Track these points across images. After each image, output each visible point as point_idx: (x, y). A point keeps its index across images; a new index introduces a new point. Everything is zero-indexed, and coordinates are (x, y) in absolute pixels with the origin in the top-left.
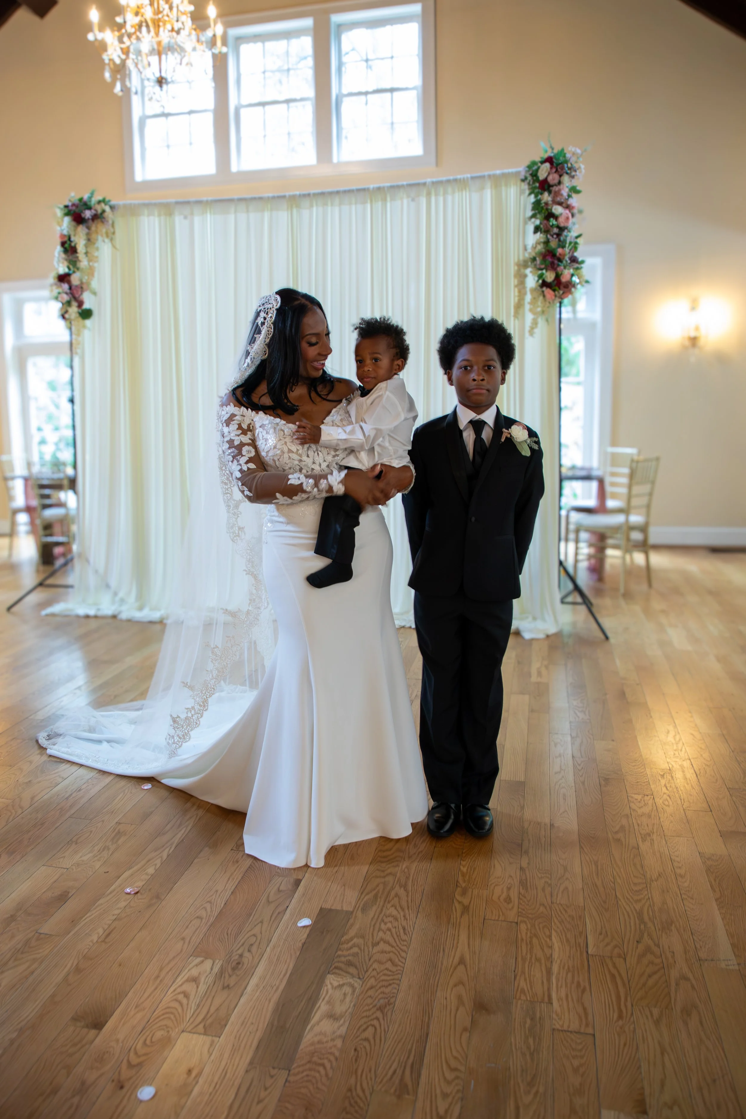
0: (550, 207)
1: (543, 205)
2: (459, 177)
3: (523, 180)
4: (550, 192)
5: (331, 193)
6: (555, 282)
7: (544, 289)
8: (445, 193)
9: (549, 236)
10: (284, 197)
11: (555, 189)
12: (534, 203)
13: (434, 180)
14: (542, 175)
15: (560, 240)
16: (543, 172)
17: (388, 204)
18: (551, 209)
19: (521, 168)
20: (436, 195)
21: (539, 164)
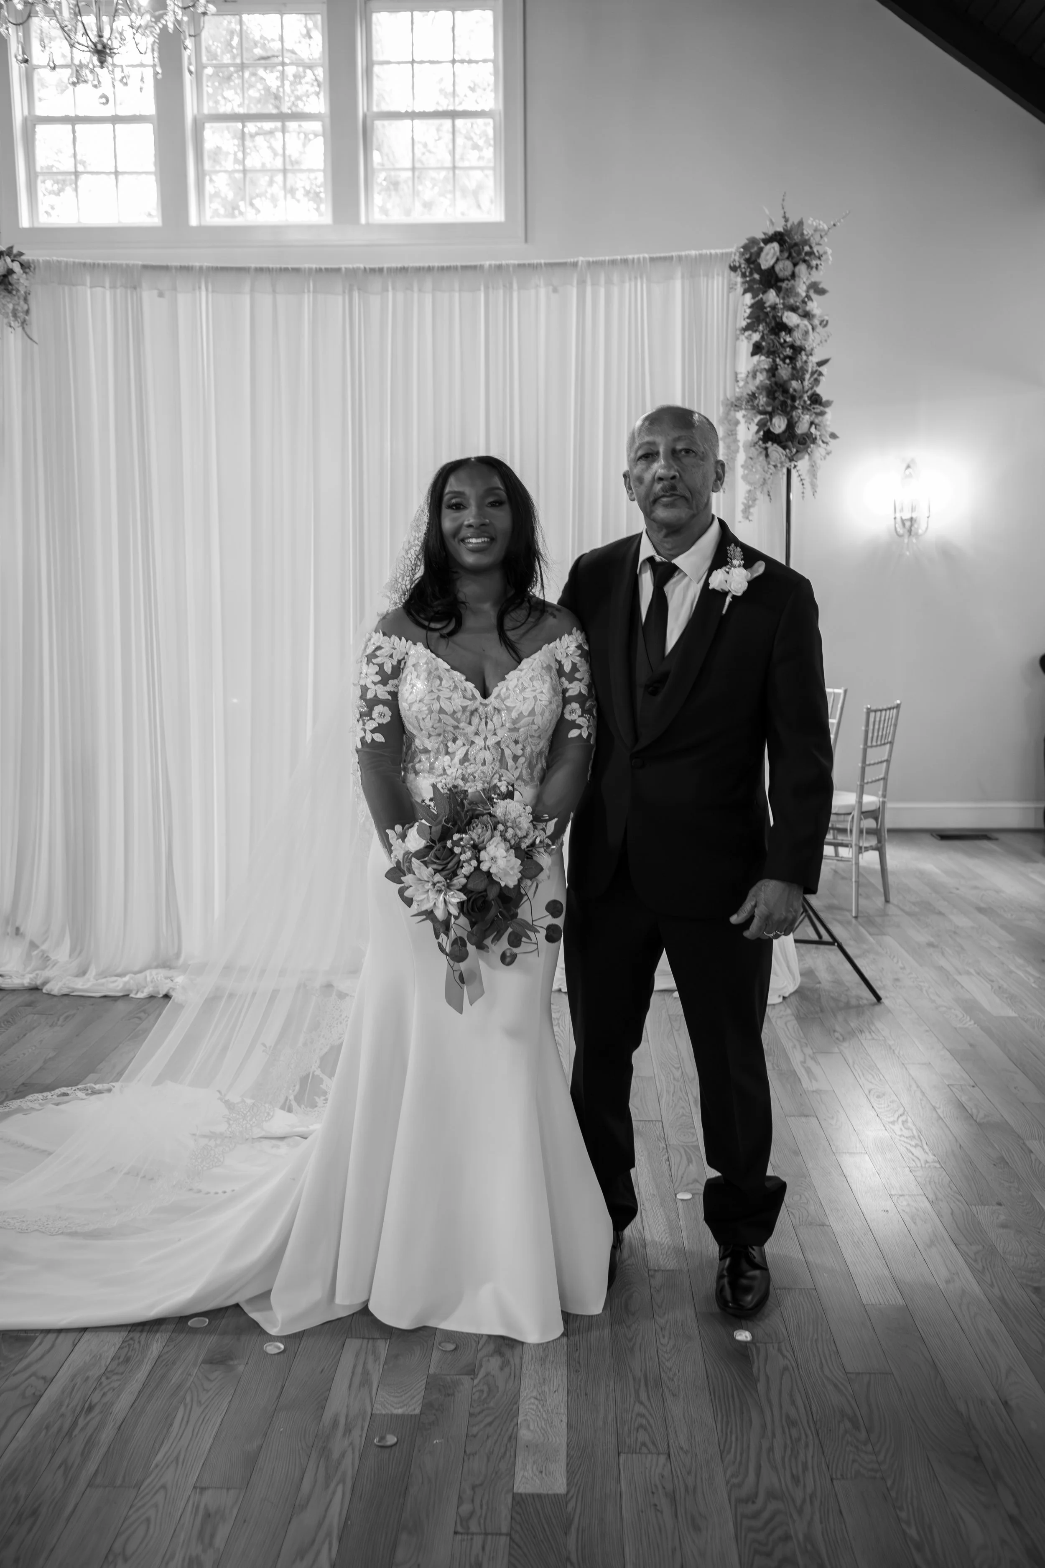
0: (779, 314)
1: (769, 309)
2: (630, 257)
3: (734, 269)
4: (779, 290)
5: (419, 270)
6: (787, 434)
7: (769, 444)
8: (609, 282)
9: (778, 360)
10: (338, 270)
11: (784, 285)
12: (752, 306)
13: (591, 259)
14: (767, 261)
15: (794, 368)
16: (769, 257)
17: (515, 294)
18: (781, 318)
19: (733, 249)
20: (595, 284)
21: (762, 245)
